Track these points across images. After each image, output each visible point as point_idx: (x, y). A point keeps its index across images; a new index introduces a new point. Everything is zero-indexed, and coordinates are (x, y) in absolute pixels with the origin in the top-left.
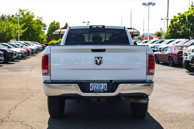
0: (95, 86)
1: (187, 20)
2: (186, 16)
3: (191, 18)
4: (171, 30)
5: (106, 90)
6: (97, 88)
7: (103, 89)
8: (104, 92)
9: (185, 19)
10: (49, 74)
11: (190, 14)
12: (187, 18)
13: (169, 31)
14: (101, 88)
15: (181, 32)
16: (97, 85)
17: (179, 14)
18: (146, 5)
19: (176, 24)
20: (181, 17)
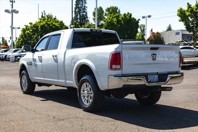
0: (151, 78)
1: (40, 30)
2: (38, 26)
3: (44, 28)
4: (24, 39)
5: (158, 80)
6: (152, 79)
7: (156, 80)
8: (157, 82)
9: (38, 29)
10: (121, 69)
11: (42, 24)
12: (39, 28)
13: (21, 40)
14: (155, 79)
15: (32, 42)
16: (152, 76)
17: (31, 24)
18: (8, 12)
19: (28, 33)
20: (34, 27)
